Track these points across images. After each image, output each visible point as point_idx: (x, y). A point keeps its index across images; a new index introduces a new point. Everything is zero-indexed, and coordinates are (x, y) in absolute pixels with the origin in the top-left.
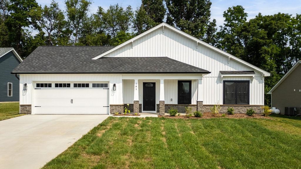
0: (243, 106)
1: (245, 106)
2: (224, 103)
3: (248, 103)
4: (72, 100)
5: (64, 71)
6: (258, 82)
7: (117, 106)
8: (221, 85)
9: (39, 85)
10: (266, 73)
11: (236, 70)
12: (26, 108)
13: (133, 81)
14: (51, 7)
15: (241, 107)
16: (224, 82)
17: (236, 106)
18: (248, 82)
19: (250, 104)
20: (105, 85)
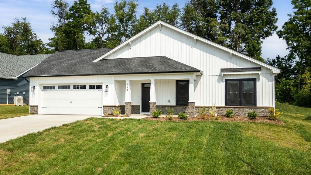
0: (249, 108)
1: (251, 108)
2: (226, 104)
3: (255, 105)
4: (72, 101)
5: (64, 74)
6: (267, 80)
7: (109, 107)
8: (223, 85)
9: (46, 88)
10: (275, 70)
11: (240, 67)
12: (34, 108)
13: (124, 82)
14: (102, 13)
15: (246, 109)
16: (226, 80)
17: (241, 108)
18: (255, 80)
19: (258, 105)
20: (99, 87)
